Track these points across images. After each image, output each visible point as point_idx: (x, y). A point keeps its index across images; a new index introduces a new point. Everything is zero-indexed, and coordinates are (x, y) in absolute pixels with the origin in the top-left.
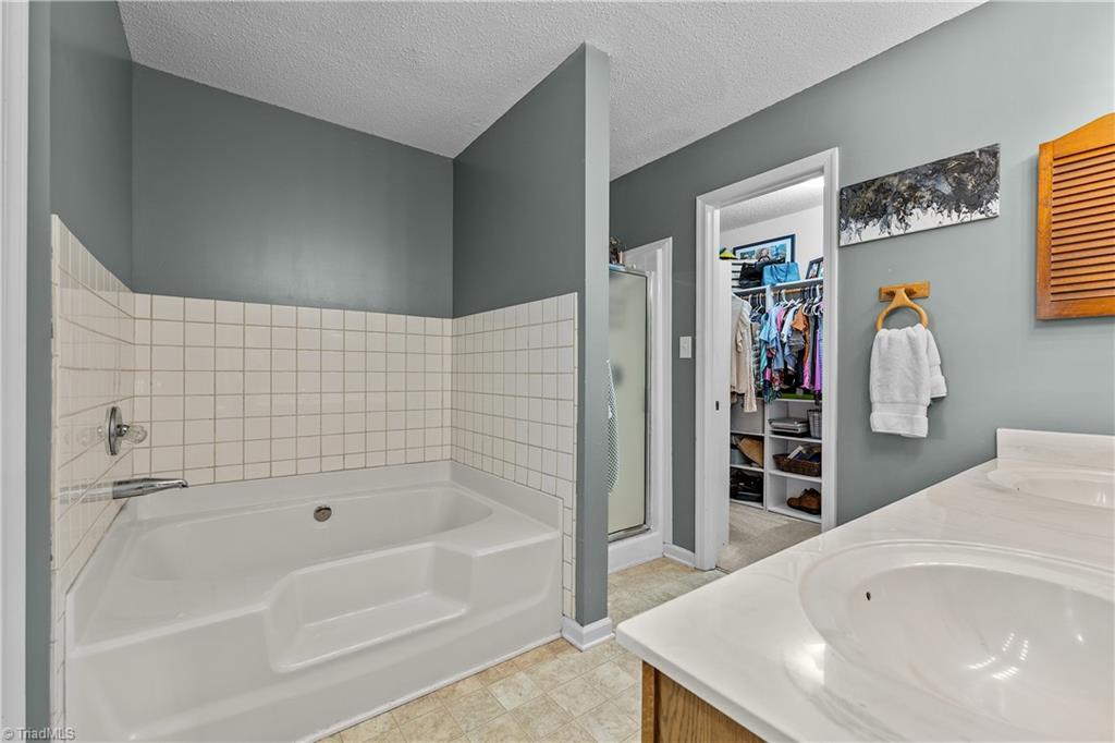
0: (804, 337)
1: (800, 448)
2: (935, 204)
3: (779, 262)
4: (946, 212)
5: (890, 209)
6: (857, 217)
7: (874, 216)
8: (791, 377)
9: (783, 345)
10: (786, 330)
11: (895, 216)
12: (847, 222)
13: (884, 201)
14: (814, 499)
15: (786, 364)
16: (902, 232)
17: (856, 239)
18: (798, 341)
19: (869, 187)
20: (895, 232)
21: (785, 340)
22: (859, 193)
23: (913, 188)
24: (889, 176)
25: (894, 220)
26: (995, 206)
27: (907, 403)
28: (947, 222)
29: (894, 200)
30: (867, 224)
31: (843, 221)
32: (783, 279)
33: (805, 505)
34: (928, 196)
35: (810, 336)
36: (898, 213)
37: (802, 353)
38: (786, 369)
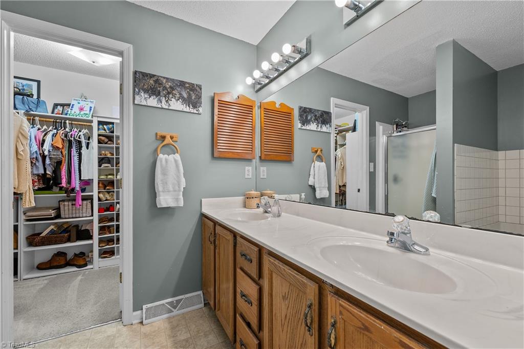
0: (61, 152)
1: (52, 227)
2: (180, 100)
3: (28, 96)
4: (185, 105)
5: (161, 94)
6: (146, 91)
7: (155, 94)
8: (49, 180)
9: (44, 157)
10: (47, 147)
11: (164, 98)
12: (139, 91)
13: (159, 89)
14: (63, 258)
15: (45, 169)
16: (167, 107)
17: (144, 103)
18: (56, 155)
19: (151, 77)
20: (164, 107)
21: (46, 153)
22: (146, 78)
23: (172, 88)
24: (161, 77)
25: (163, 100)
26: (200, 109)
27: (175, 191)
28: (185, 110)
29: (163, 90)
30: (150, 97)
31: (137, 90)
32: (34, 109)
33: (55, 264)
34: (178, 95)
35: (65, 152)
36: (165, 97)
37: (59, 163)
38: (45, 173)
